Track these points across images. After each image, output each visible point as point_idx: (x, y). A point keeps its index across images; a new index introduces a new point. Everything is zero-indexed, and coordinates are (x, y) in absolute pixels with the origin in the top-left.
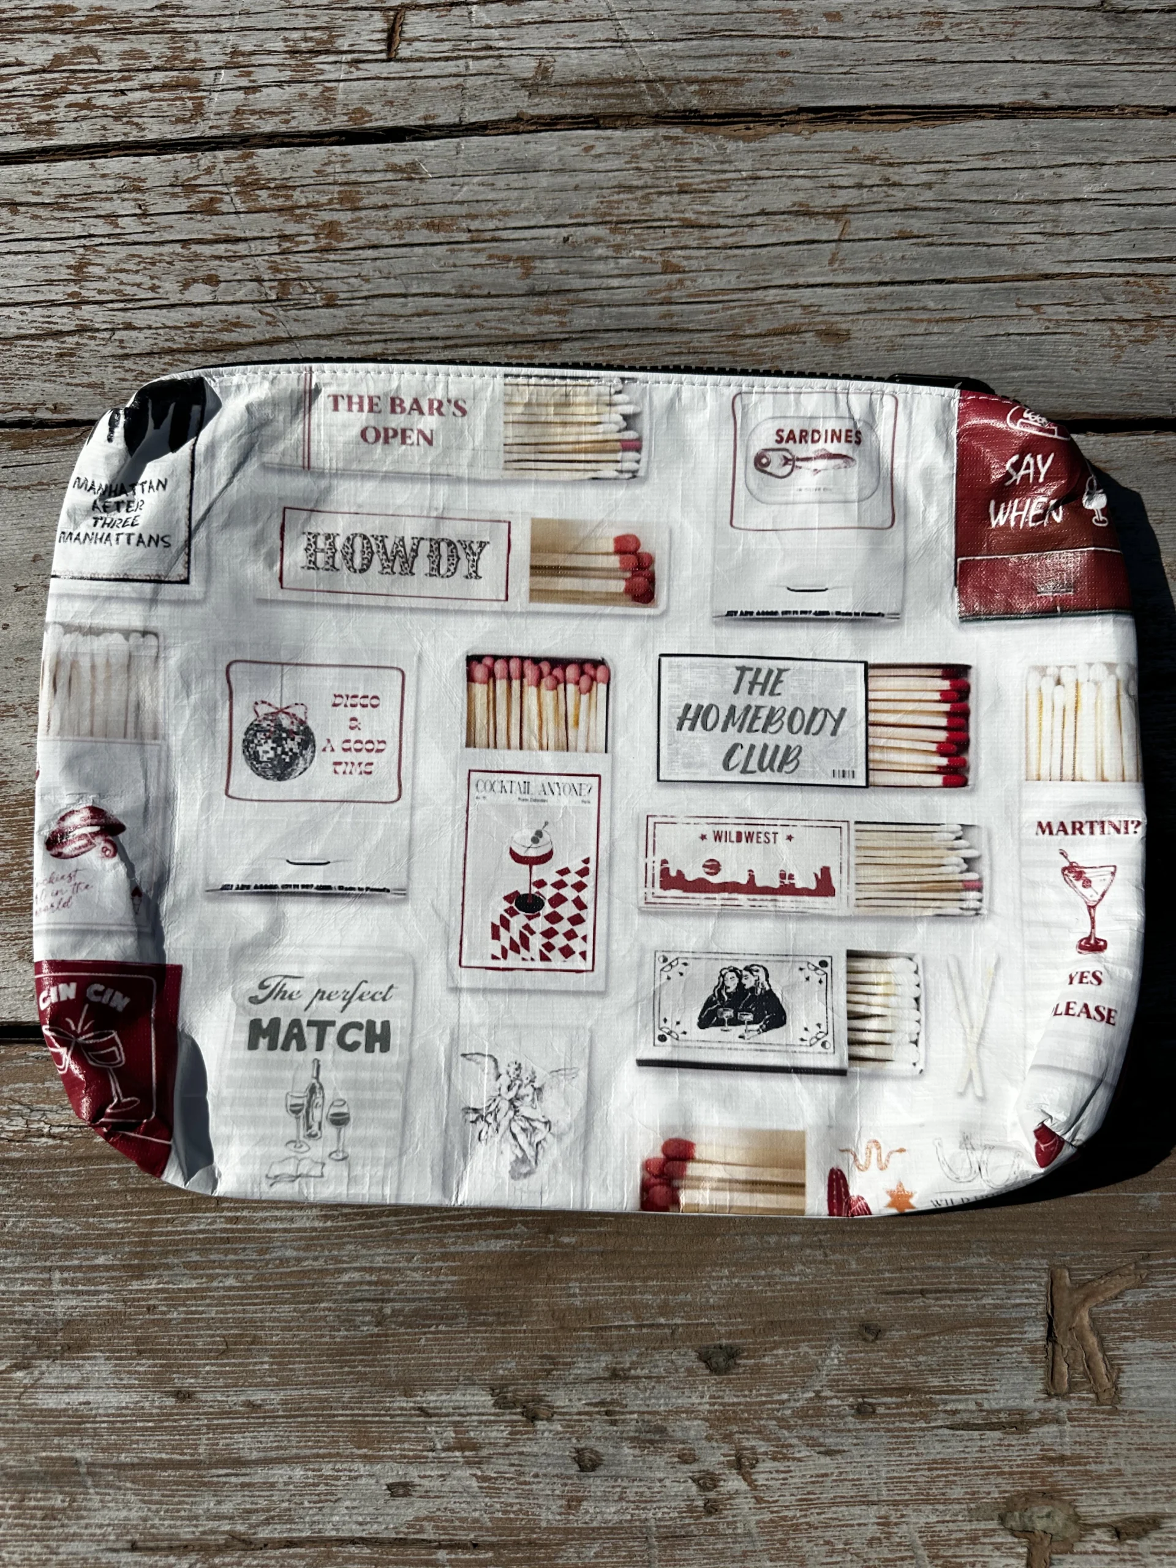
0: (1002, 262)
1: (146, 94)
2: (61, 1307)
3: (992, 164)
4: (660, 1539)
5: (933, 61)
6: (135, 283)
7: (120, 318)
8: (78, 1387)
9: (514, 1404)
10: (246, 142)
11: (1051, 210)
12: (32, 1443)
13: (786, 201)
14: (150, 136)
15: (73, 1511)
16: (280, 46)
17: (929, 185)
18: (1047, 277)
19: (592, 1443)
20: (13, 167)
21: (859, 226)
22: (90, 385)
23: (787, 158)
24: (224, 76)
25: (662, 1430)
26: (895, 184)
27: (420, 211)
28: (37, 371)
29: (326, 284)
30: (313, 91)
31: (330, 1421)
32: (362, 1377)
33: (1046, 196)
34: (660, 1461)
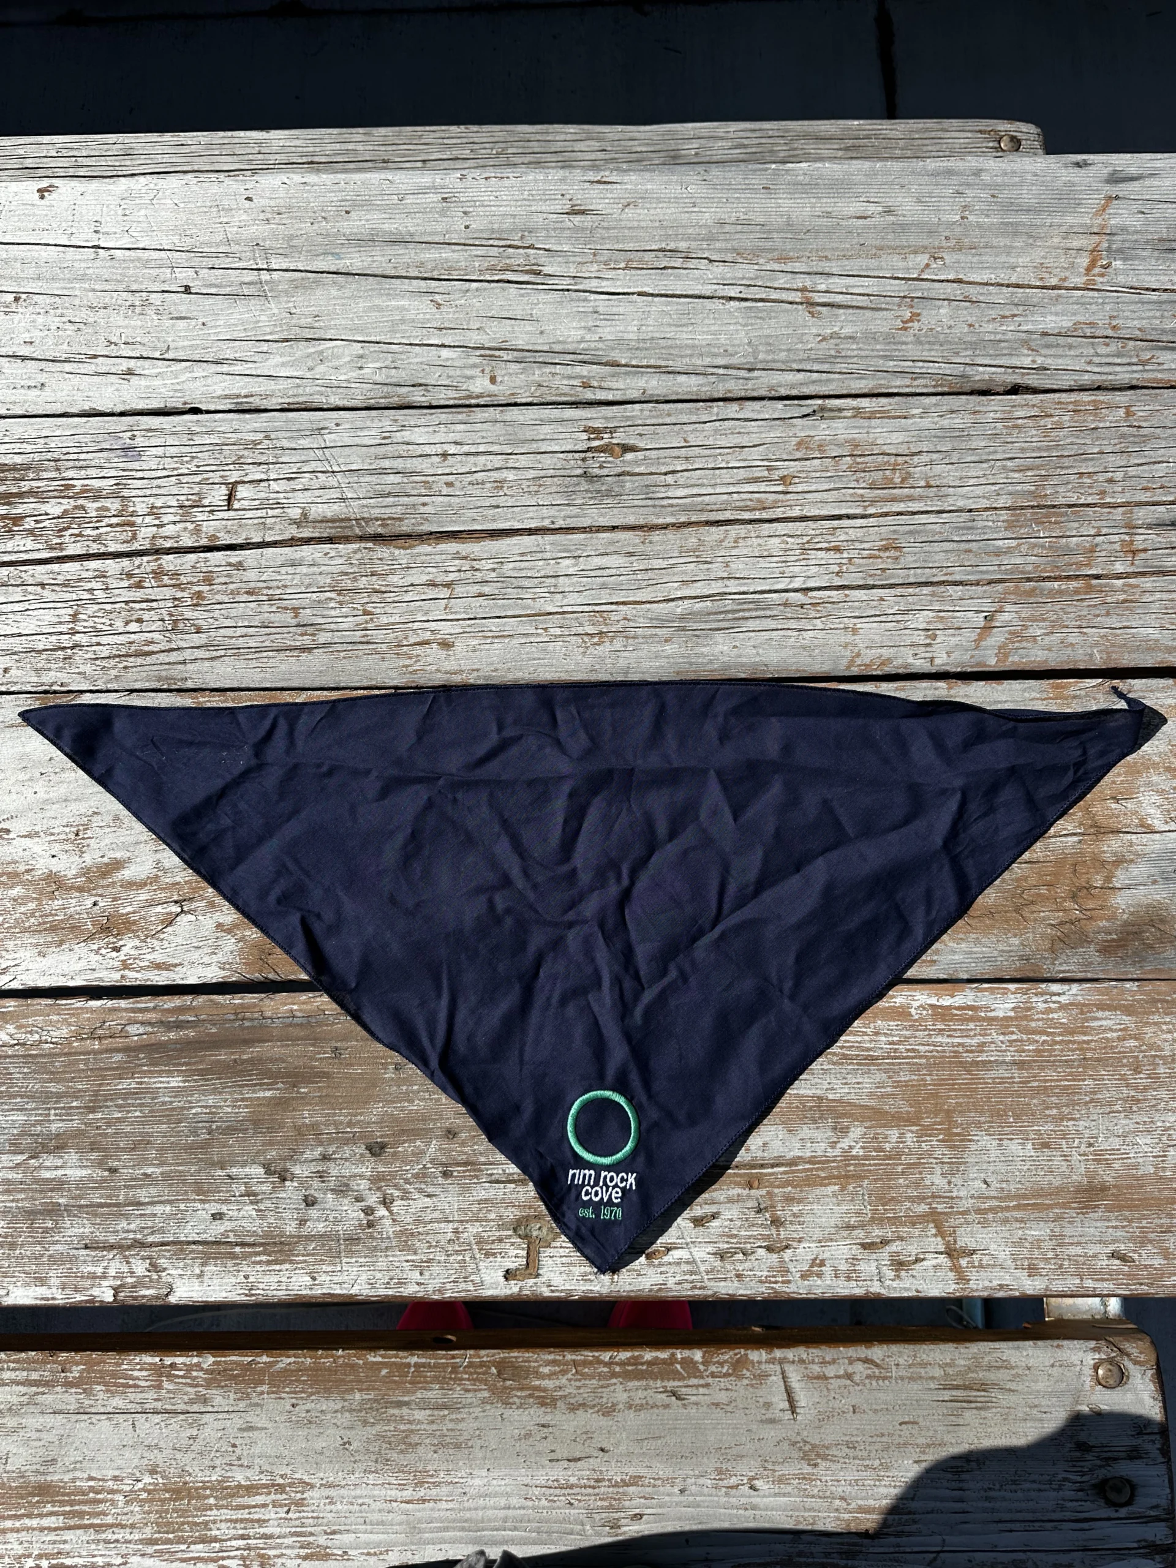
0: (529, 607)
1: (109, 529)
2: (54, 1127)
3: (525, 558)
4: (345, 1240)
5: (498, 507)
6: (102, 623)
7: (95, 640)
8: (61, 1167)
9: (275, 1173)
10: (158, 552)
11: (553, 580)
12: (38, 1195)
13: (424, 579)
14: (110, 550)
15: (57, 1229)
16: (175, 504)
17: (494, 570)
18: (550, 614)
19: (312, 1192)
20: (43, 566)
21: (459, 590)
22: (79, 673)
23: (425, 557)
24: (148, 519)
25: (347, 1185)
26: (477, 570)
27: (243, 585)
28: (53, 666)
29: (196, 622)
30: (191, 526)
31: (184, 1182)
32: (201, 1160)
33: (552, 574)
34: (346, 1201)
